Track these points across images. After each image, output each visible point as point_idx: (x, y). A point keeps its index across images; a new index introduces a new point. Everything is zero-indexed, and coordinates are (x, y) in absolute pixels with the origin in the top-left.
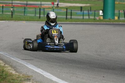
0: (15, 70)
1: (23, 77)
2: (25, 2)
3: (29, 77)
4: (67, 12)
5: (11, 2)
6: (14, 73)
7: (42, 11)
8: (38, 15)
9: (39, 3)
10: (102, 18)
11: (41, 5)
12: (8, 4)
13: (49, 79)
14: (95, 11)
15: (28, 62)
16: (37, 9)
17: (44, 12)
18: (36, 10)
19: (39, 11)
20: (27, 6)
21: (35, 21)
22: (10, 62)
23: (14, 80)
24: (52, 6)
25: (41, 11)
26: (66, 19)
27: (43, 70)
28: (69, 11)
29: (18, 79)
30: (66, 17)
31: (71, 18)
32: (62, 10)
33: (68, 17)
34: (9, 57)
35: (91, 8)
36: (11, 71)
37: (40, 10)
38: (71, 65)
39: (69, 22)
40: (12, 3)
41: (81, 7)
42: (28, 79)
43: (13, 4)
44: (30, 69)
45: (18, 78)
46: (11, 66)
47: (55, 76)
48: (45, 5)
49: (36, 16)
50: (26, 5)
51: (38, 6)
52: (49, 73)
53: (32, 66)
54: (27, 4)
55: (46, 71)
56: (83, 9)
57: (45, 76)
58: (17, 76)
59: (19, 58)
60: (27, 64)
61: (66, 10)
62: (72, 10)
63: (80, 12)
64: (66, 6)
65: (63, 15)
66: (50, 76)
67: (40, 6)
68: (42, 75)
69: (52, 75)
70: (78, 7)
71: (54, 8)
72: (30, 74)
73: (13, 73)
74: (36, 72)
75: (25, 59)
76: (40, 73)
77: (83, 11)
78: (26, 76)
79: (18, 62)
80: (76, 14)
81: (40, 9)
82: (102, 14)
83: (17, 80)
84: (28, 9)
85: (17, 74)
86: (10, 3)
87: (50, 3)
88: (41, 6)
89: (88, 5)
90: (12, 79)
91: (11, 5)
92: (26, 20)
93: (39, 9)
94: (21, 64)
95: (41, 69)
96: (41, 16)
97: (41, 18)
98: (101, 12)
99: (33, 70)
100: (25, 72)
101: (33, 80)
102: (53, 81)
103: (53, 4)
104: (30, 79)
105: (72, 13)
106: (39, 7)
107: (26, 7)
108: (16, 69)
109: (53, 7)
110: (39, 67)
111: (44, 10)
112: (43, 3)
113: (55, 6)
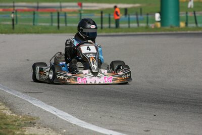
0: (10, 110)
1: (23, 120)
2: (35, 4)
3: (32, 119)
4: (102, 18)
5: (12, 4)
6: (9, 114)
7: (62, 18)
8: (55, 24)
9: (58, 4)
10: (159, 25)
11: (61, 7)
12: (7, 8)
13: (66, 121)
14: (148, 14)
15: (34, 97)
16: (53, 14)
17: (66, 18)
18: (52, 16)
20: (38, 10)
21: (50, 33)
22: (4, 98)
23: (8, 125)
24: (79, 8)
25: (60, 17)
26: (102, 28)
27: (58, 108)
28: (106, 16)
29: (14, 123)
30: (102, 26)
31: (110, 27)
32: (95, 14)
34: (3, 90)
35: (141, 10)
36: (4, 111)
37: (58, 16)
39: (106, 32)
40: (14, 6)
41: (126, 10)
42: (31, 122)
43: (16, 8)
44: (36, 107)
45: (15, 121)
46: (5, 104)
47: (76, 117)
48: (68, 8)
49: (52, 25)
50: (36, 9)
51: (56, 9)
52: (66, 112)
53: (39, 102)
54: (38, 8)
55: (61, 110)
56: (128, 12)
57: (59, 116)
58: (14, 119)
59: (18, 91)
60: (31, 99)
61: (100, 15)
62: (111, 14)
63: (124, 17)
64: (100, 8)
66: (67, 117)
67: (59, 9)
68: (55, 115)
69: (71, 116)
71: (82, 12)
72: (35, 115)
73: (7, 114)
74: (45, 111)
75: (29, 91)
76: (51, 112)
77: (129, 15)
78: (29, 117)
79: (16, 97)
81: (58, 13)
82: (159, 20)
83: (12, 125)
84: (40, 15)
85: (14, 115)
86: (10, 7)
87: (75, 4)
88: (61, 10)
89: (137, 5)
90: (5, 124)
91: (12, 9)
92: (35, 33)
94: (21, 100)
95: (54, 106)
96: (61, 25)
97: (60, 29)
98: (157, 16)
99: (41, 109)
100: (27, 113)
101: (40, 123)
102: (71, 124)
103: (80, 5)
104: (34, 123)
105: (111, 19)
107: (36, 12)
108: (12, 107)
109: (80, 11)
110: (51, 104)
111: (65, 16)
112: (64, 4)
113: (84, 8)
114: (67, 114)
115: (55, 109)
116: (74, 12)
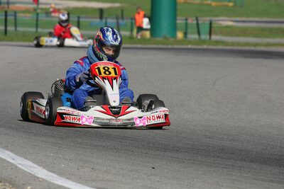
7: (10, 18)
8: (1, 28)
10: (148, 34)
11: (8, 3)
13: (29, 173)
14: (132, 19)
17: (15, 19)
19: (3, 17)
24: (34, 6)
25: (9, 18)
27: (16, 154)
28: (74, 19)
35: (122, 11)
37: (6, 15)
38: (79, 140)
41: (101, 11)
47: (44, 167)
48: (18, 5)
52: (29, 160)
55: (21, 156)
56: (105, 15)
57: (20, 166)
62: (81, 16)
63: (98, 20)
64: (65, 6)
67: (6, 5)
68: (13, 164)
70: (93, 10)
71: (39, 11)
76: (8, 160)
77: (106, 19)
80: (90, 26)
81: (6, 12)
82: (149, 27)
88: (8, 7)
89: (117, 5)
93: (3, 13)
95: (11, 151)
96: (9, 28)
97: (8, 34)
98: (146, 21)
102: (38, 178)
103: (36, 1)
105: (81, 23)
106: (3, 8)
109: (35, 10)
110: (6, 148)
111: (15, 16)
113: (40, 6)
114: (30, 163)
115: (12, 155)
116: (28, 11)
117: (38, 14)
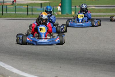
4: (28, 8)
10: (60, 13)
14: (54, 7)
17: (7, 9)
19: (2, 8)
25: (3, 8)
26: (28, 15)
27: (5, 63)
28: (30, 8)
30: (28, 13)
31: (32, 14)
32: (24, 6)
33: (29, 13)
35: (50, 4)
39: (30, 17)
41: (41, 4)
47: (16, 68)
48: (7, 3)
55: (7, 64)
56: (43, 6)
61: (27, 7)
62: (33, 6)
63: (40, 8)
64: (27, 3)
65: (24, 12)
67: (3, 3)
70: (38, 4)
71: (16, 5)
80: (37, 10)
81: (3, 6)
89: (48, 1)
95: (3, 62)
96: (4, 12)
97: (4, 15)
98: (59, 7)
105: (33, 9)
106: (1, 4)
110: (1, 61)
111: (7, 7)
112: (5, 0)
113: (17, 3)
117: (15, 6)
